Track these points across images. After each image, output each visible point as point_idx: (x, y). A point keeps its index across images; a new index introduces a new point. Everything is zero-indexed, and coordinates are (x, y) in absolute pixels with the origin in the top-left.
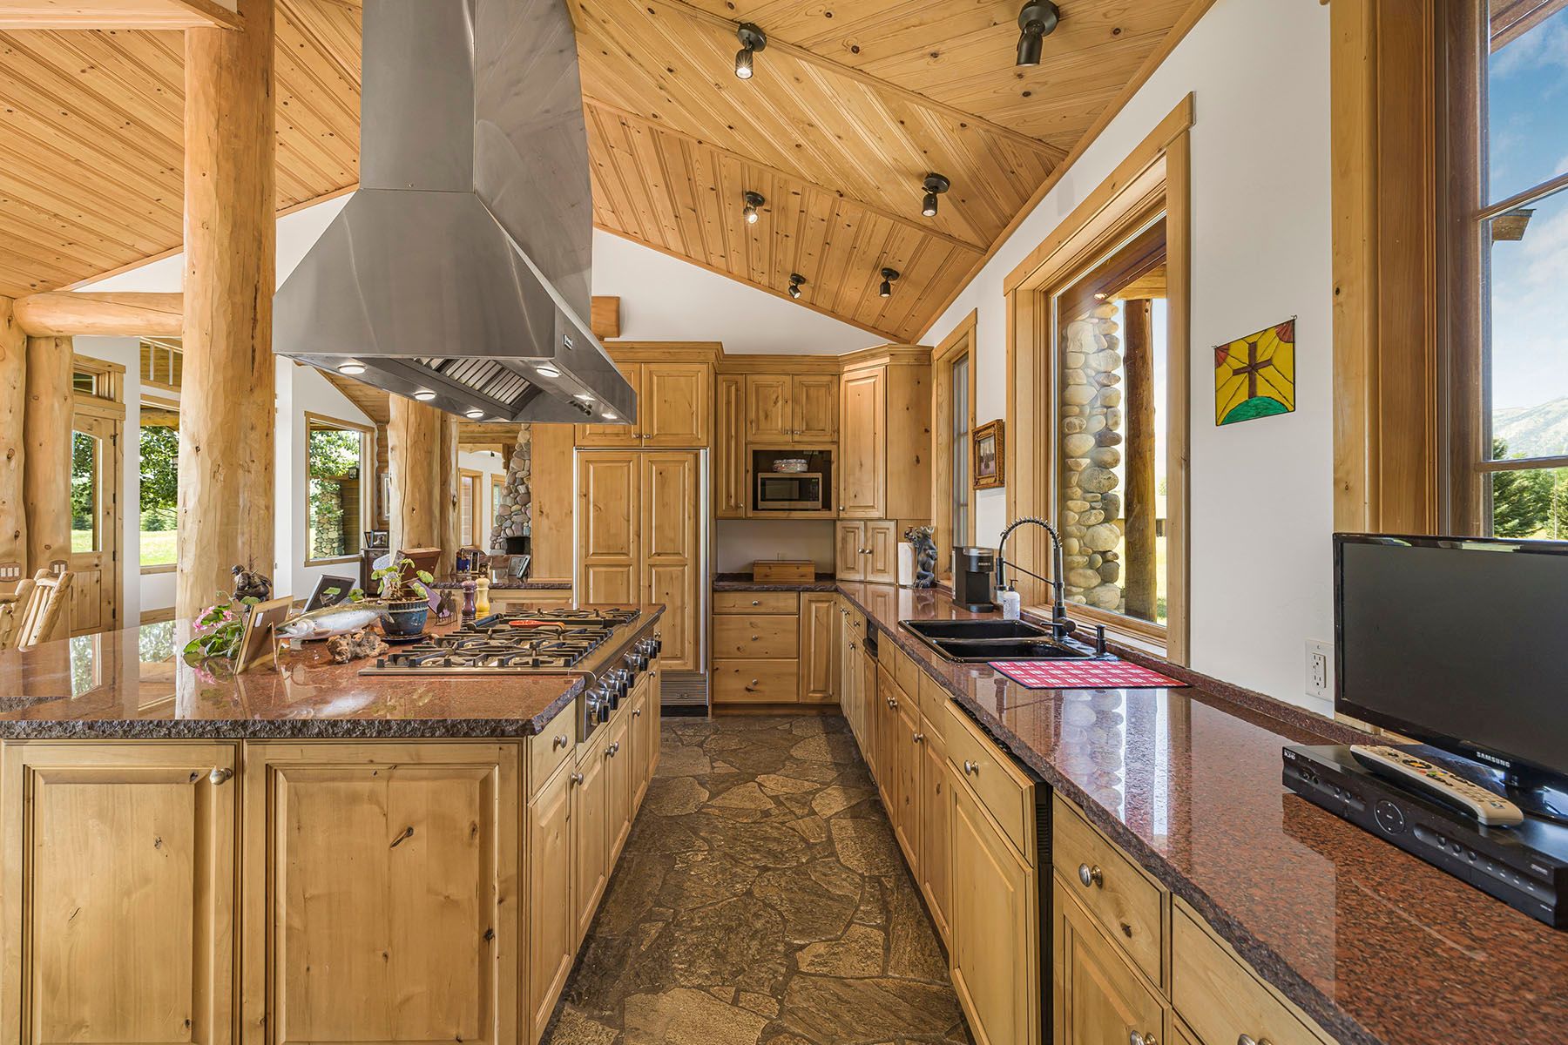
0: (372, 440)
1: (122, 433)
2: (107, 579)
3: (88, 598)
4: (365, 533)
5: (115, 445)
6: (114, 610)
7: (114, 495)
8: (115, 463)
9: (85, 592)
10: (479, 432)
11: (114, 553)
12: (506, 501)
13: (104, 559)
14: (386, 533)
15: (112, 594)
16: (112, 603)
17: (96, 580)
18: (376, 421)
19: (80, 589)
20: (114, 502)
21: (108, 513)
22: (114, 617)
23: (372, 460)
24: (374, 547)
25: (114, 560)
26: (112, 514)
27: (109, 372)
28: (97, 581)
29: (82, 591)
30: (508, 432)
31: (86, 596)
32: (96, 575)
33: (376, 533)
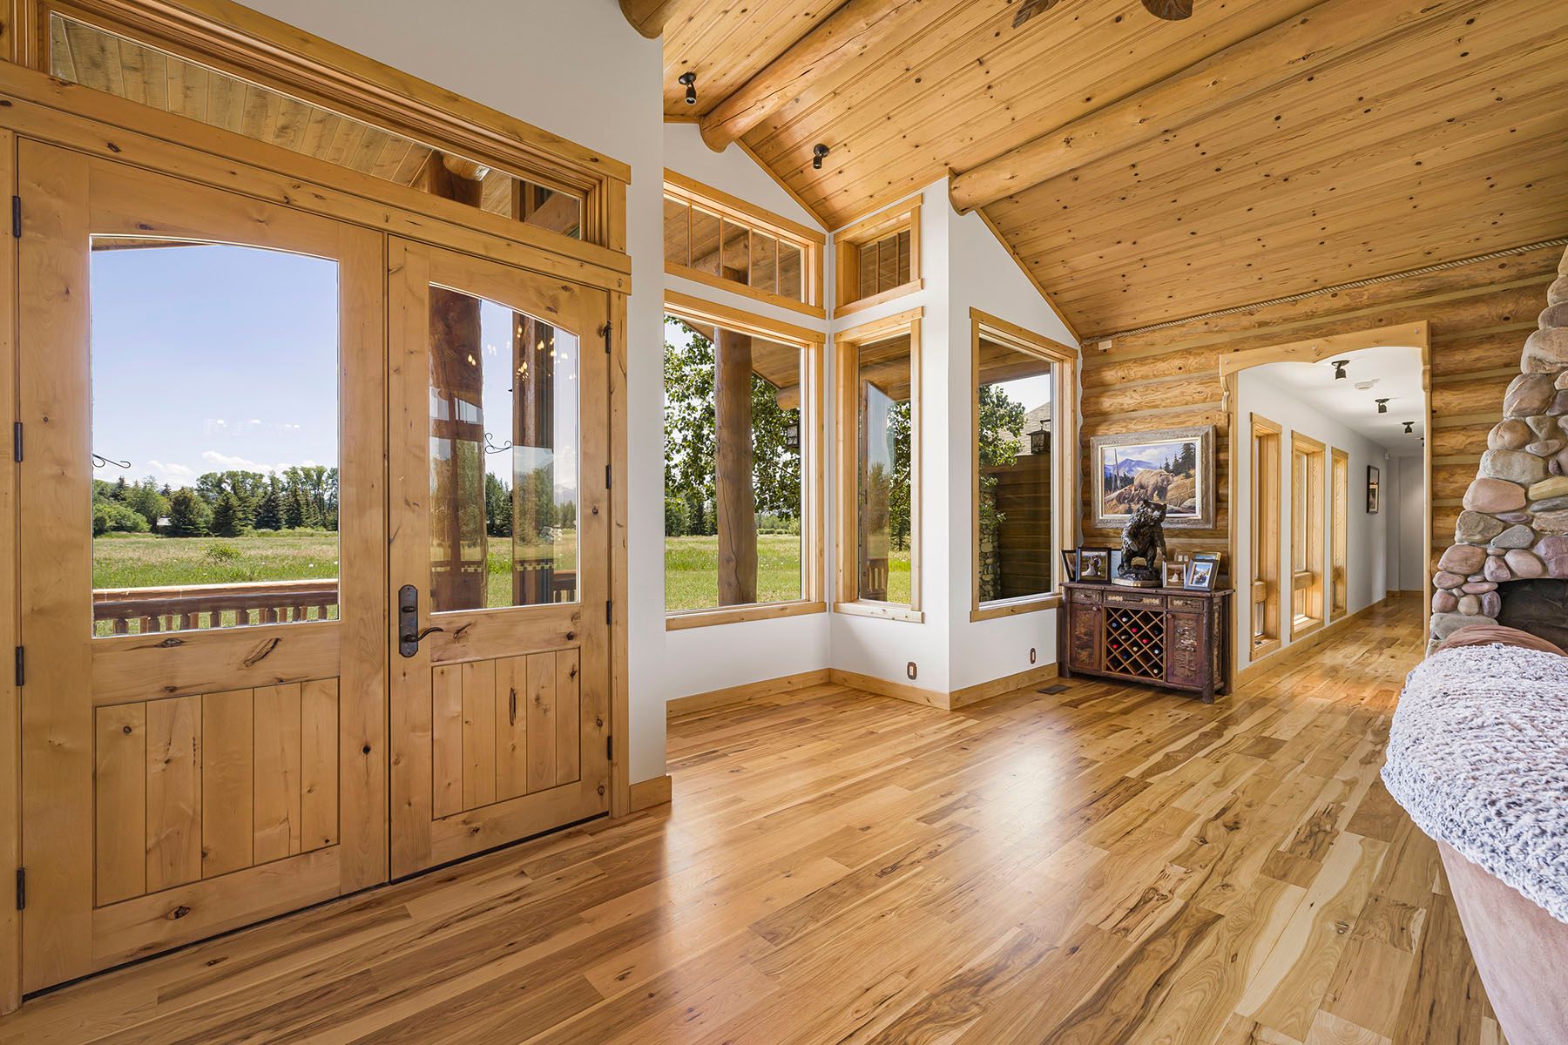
0: (1074, 373)
1: (622, 324)
2: (594, 666)
3: (551, 714)
4: (1064, 552)
5: (608, 350)
6: (610, 739)
7: (608, 468)
8: (610, 393)
9: (544, 701)
10: (1329, 313)
11: (609, 605)
12: (1510, 466)
13: (586, 617)
14: (1104, 554)
15: (605, 702)
16: (606, 725)
17: (568, 671)
18: (1081, 338)
19: (532, 696)
20: (608, 486)
21: (596, 512)
22: (610, 756)
23: (1074, 411)
24: (1083, 581)
25: (609, 621)
26: (603, 513)
27: (601, 182)
28: (572, 675)
29: (538, 699)
30: (1429, 292)
31: (545, 711)
32: (571, 659)
33: (1085, 554)
